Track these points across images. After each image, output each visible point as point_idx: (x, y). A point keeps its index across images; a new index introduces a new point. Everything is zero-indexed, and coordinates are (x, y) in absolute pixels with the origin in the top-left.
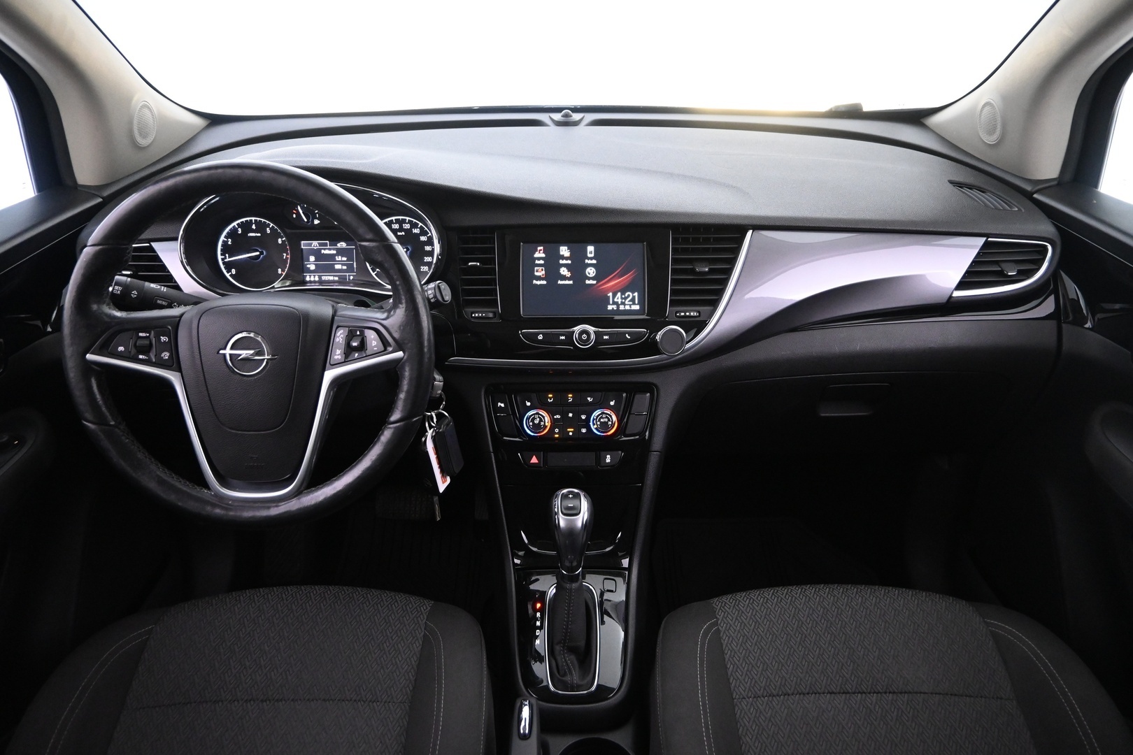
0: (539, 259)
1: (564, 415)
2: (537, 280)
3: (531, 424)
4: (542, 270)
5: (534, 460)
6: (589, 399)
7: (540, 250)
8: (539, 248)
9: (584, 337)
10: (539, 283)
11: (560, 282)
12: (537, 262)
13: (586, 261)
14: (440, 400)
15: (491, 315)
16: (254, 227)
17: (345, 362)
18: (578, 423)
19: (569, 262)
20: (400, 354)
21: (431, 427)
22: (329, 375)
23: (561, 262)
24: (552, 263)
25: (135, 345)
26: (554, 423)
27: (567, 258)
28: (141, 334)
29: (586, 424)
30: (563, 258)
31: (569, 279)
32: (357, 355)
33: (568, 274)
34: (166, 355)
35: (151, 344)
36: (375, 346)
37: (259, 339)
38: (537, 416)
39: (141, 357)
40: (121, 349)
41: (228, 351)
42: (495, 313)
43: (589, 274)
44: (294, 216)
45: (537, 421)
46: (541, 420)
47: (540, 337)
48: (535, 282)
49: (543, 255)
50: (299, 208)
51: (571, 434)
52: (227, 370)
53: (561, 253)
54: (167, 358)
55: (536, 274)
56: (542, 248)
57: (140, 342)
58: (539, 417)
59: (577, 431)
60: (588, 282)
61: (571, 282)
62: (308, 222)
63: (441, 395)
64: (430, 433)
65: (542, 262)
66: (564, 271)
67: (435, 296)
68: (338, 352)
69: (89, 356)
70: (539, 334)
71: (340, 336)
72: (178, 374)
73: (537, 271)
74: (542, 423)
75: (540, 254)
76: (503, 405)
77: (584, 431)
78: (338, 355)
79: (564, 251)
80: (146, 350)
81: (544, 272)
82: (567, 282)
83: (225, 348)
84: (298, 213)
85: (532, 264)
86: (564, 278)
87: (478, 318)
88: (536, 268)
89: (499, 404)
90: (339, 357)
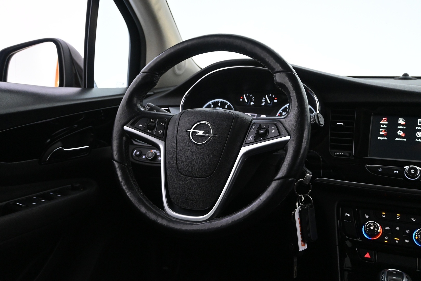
0: (383, 124)
1: (393, 229)
2: (381, 137)
3: (368, 228)
4: (385, 131)
5: (367, 255)
6: (413, 219)
7: (384, 120)
8: (384, 118)
9: (412, 171)
10: (382, 138)
11: (397, 139)
12: (382, 126)
13: (417, 128)
14: (308, 187)
15: (347, 154)
16: (219, 104)
17: (254, 142)
18: (403, 236)
19: (405, 127)
20: (288, 138)
21: (299, 205)
22: (244, 150)
23: (399, 127)
24: (392, 128)
25: (148, 125)
26: (385, 232)
27: (403, 125)
28: (152, 120)
29: (410, 236)
30: (400, 125)
31: (403, 138)
32: (261, 138)
33: (404, 135)
34: (160, 132)
35: (155, 125)
36: (273, 133)
37: (209, 125)
38: (372, 224)
39: (148, 131)
40: (141, 125)
41: (192, 130)
42: (350, 154)
43: (418, 135)
44: (241, 100)
45: (372, 228)
46: (375, 227)
47: (380, 170)
48: (379, 138)
49: (387, 123)
50: (244, 95)
51: (397, 242)
52: (189, 140)
53: (399, 122)
54: (161, 133)
55: (381, 133)
56: (386, 118)
57: (150, 124)
58: (374, 225)
59: (402, 240)
60: (417, 140)
61: (405, 140)
62: (247, 103)
63: (309, 184)
64: (298, 208)
65: (385, 126)
66: (400, 133)
67: (315, 120)
68: (251, 136)
69: (126, 128)
70: (379, 168)
71: (254, 129)
72: (164, 142)
73: (381, 131)
74: (376, 229)
75: (384, 122)
76: (349, 215)
77: (407, 241)
78: (251, 138)
79: (401, 121)
80: (152, 129)
81: (386, 132)
82: (402, 139)
83: (191, 129)
84: (243, 99)
85: (378, 127)
86: (400, 137)
87: (339, 155)
88: (380, 130)
89: (346, 214)
90: (251, 139)
